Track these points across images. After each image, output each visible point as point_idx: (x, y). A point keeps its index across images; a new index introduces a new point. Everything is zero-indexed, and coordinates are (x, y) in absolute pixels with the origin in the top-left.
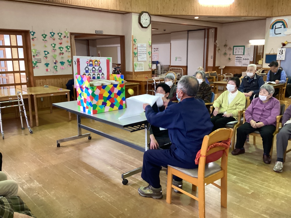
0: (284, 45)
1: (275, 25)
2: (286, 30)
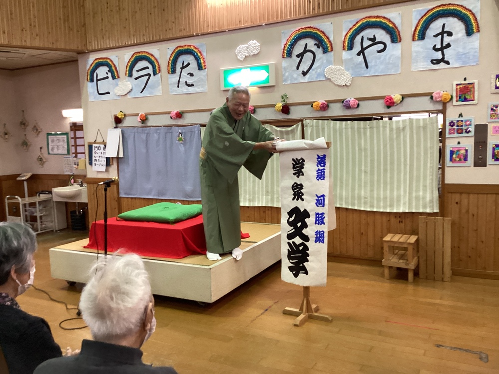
0: (118, 121)
1: (97, 71)
2: (117, 85)
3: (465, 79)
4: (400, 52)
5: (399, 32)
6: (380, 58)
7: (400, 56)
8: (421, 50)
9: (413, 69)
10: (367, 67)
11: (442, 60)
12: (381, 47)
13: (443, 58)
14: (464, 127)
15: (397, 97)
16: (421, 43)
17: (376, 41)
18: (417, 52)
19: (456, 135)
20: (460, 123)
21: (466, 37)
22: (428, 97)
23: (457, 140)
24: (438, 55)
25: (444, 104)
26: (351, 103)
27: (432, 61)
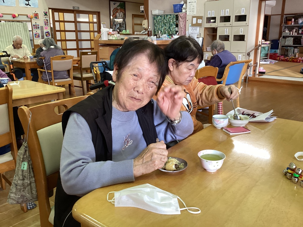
3: (36, 12)
9: (20, 6)
10: (4, 2)
11: (28, 4)
13: (29, 4)
14: (37, 27)
15: (17, 15)
19: (36, 29)
20: (36, 25)
22: (26, 16)
23: (36, 31)
25: (31, 19)
27: (25, 4)
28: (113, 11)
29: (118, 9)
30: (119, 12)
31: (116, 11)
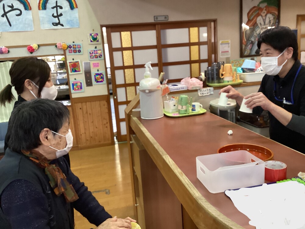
4: (32, 16)
5: (29, 3)
6: (19, 20)
7: (32, 19)
8: (45, 16)
9: (42, 28)
10: (10, 25)
11: (59, 24)
12: (18, 12)
13: (59, 22)
15: (35, 46)
16: (44, 11)
17: (14, 8)
18: (43, 17)
21: (70, 10)
22: (54, 47)
24: (56, 20)
25: (64, 51)
26: (3, 50)
27: (53, 24)
28: (248, 14)
29: (260, 9)
30: (263, 15)
31: (254, 14)
